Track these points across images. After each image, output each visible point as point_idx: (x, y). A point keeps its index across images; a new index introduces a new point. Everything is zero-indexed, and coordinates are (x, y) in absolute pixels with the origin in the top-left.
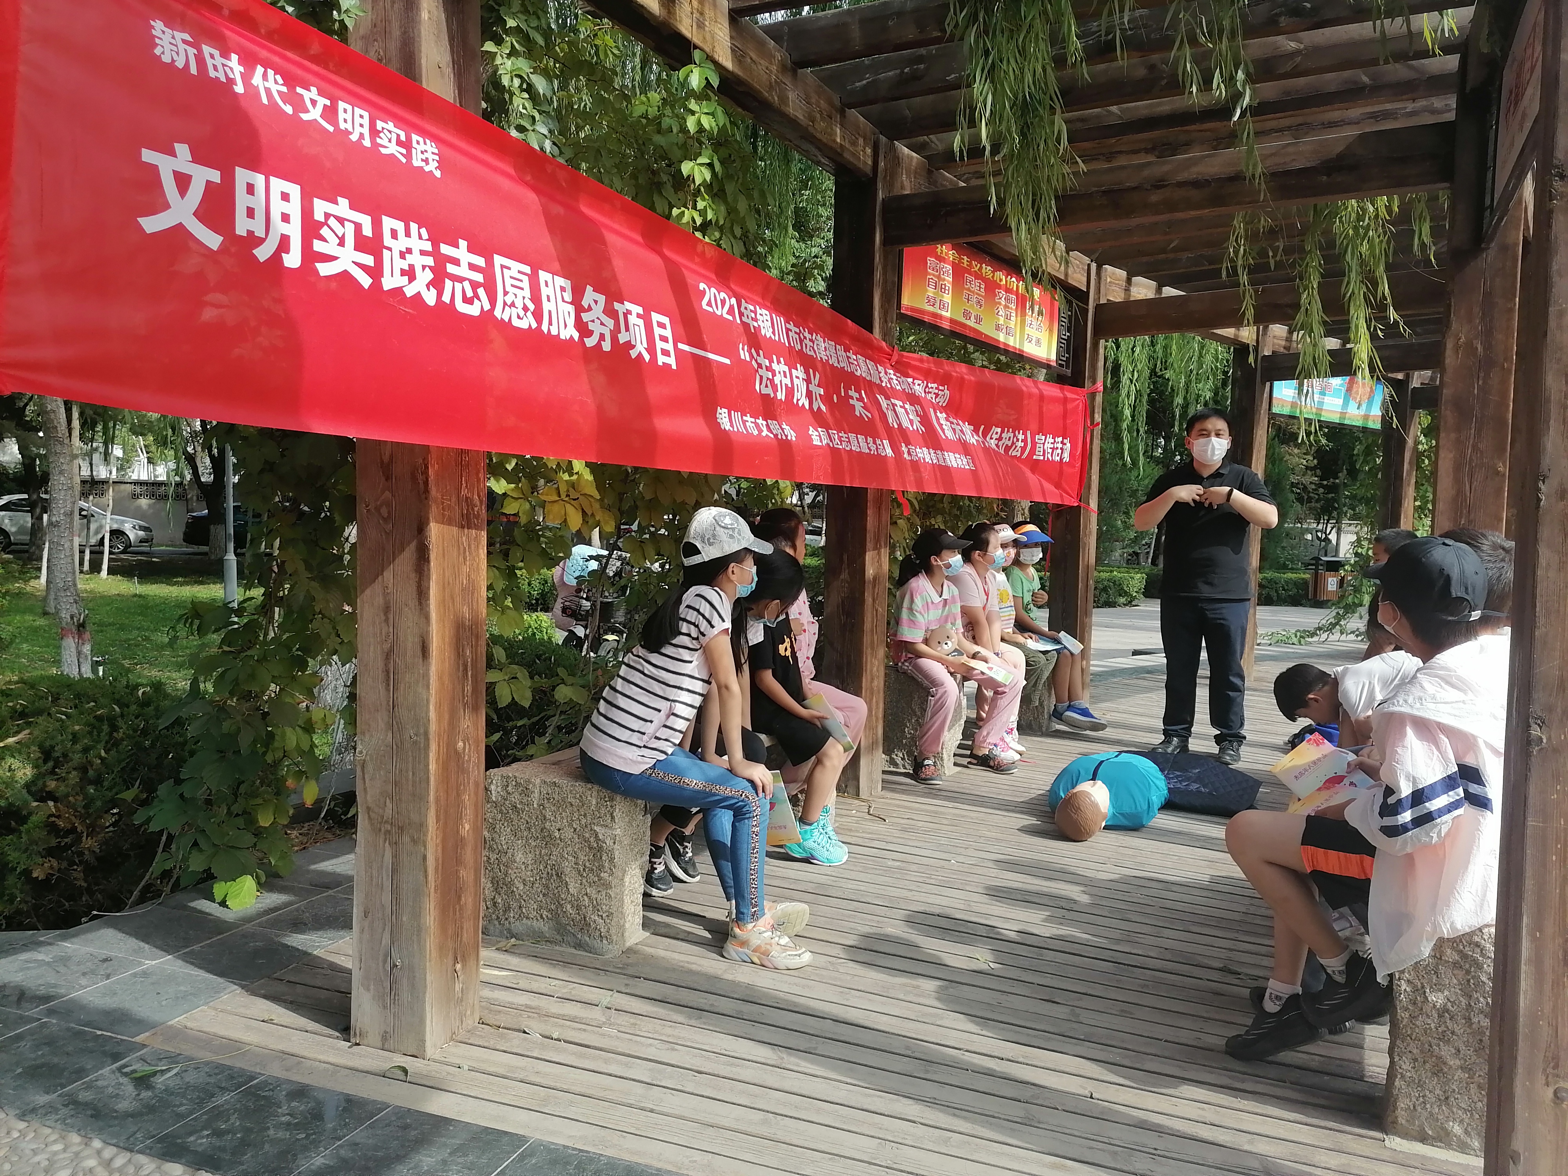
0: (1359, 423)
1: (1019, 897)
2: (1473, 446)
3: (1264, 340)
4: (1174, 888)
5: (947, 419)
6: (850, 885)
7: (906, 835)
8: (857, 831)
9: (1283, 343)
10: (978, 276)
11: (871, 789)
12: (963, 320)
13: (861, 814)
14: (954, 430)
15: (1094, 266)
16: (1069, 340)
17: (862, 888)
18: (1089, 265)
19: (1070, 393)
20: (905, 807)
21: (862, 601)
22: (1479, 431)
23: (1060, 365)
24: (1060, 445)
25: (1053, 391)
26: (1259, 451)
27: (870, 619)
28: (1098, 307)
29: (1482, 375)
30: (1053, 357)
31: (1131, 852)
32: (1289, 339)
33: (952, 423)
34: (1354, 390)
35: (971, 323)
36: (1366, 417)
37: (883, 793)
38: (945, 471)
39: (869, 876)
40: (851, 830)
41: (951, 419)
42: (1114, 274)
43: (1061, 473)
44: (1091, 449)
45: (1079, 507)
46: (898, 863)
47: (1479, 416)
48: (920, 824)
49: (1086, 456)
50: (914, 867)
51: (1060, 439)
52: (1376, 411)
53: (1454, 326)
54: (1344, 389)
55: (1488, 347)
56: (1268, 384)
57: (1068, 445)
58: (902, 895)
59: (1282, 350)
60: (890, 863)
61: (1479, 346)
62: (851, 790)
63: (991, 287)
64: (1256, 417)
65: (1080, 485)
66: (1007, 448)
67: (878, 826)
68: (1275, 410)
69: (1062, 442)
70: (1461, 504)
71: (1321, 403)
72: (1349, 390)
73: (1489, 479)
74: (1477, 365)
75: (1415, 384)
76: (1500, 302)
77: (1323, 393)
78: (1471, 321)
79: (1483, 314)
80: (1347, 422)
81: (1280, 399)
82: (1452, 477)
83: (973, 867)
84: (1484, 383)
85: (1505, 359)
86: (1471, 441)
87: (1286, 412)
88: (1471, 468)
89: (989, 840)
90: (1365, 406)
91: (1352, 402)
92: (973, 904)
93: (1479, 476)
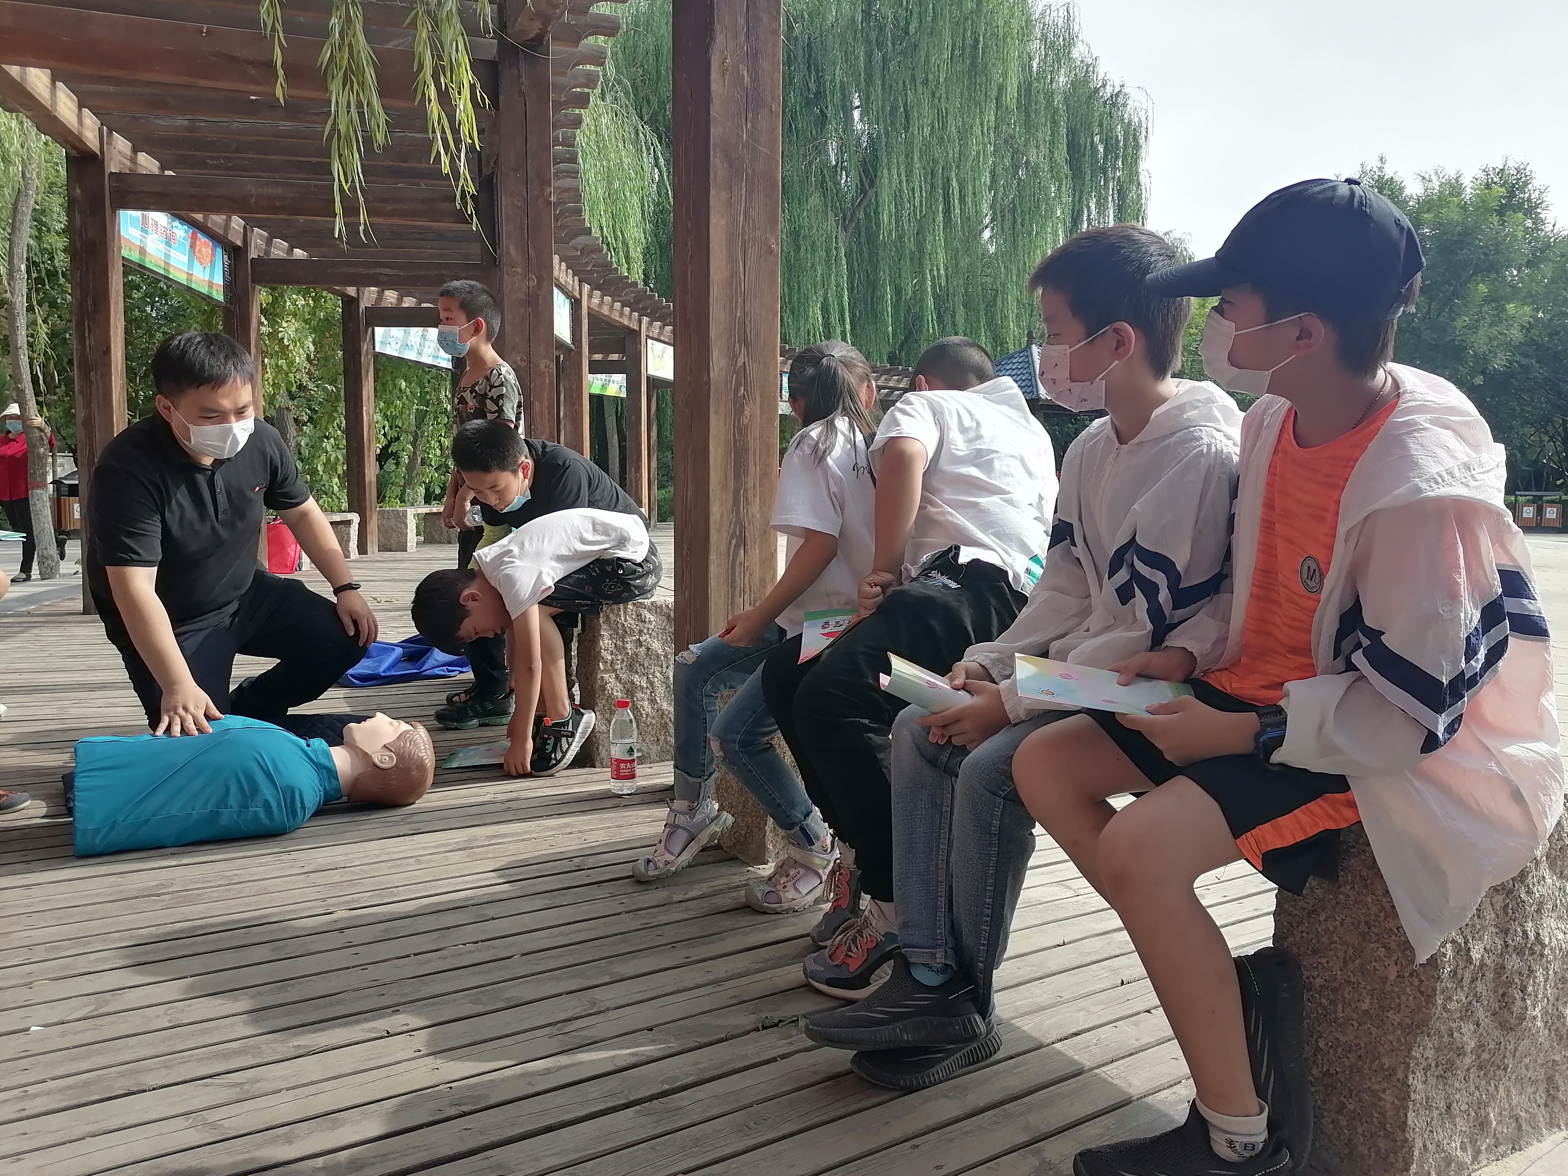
0: (204, 290)
2: (745, 214)
3: (108, 150)
4: (491, 911)
9: (128, 163)
22: (749, 193)
26: (117, 303)
29: (750, 115)
31: (335, 877)
32: (134, 161)
34: (197, 248)
36: (211, 284)
47: (750, 171)
52: (219, 280)
53: (720, 40)
54: (188, 244)
55: (755, 77)
56: (116, 212)
59: (128, 172)
61: (745, 73)
64: (110, 255)
68: (126, 253)
70: (736, 290)
71: (167, 256)
72: (193, 246)
73: (763, 258)
74: (745, 100)
75: (253, 254)
76: (765, 18)
77: (168, 244)
78: (736, 36)
79: (748, 29)
80: (194, 286)
81: (128, 239)
82: (725, 252)
83: (99, 1021)
84: (753, 126)
85: (772, 98)
86: (743, 204)
87: (135, 257)
88: (744, 242)
89: (57, 948)
90: (208, 270)
91: (196, 263)
92: (213, 1116)
93: (753, 253)
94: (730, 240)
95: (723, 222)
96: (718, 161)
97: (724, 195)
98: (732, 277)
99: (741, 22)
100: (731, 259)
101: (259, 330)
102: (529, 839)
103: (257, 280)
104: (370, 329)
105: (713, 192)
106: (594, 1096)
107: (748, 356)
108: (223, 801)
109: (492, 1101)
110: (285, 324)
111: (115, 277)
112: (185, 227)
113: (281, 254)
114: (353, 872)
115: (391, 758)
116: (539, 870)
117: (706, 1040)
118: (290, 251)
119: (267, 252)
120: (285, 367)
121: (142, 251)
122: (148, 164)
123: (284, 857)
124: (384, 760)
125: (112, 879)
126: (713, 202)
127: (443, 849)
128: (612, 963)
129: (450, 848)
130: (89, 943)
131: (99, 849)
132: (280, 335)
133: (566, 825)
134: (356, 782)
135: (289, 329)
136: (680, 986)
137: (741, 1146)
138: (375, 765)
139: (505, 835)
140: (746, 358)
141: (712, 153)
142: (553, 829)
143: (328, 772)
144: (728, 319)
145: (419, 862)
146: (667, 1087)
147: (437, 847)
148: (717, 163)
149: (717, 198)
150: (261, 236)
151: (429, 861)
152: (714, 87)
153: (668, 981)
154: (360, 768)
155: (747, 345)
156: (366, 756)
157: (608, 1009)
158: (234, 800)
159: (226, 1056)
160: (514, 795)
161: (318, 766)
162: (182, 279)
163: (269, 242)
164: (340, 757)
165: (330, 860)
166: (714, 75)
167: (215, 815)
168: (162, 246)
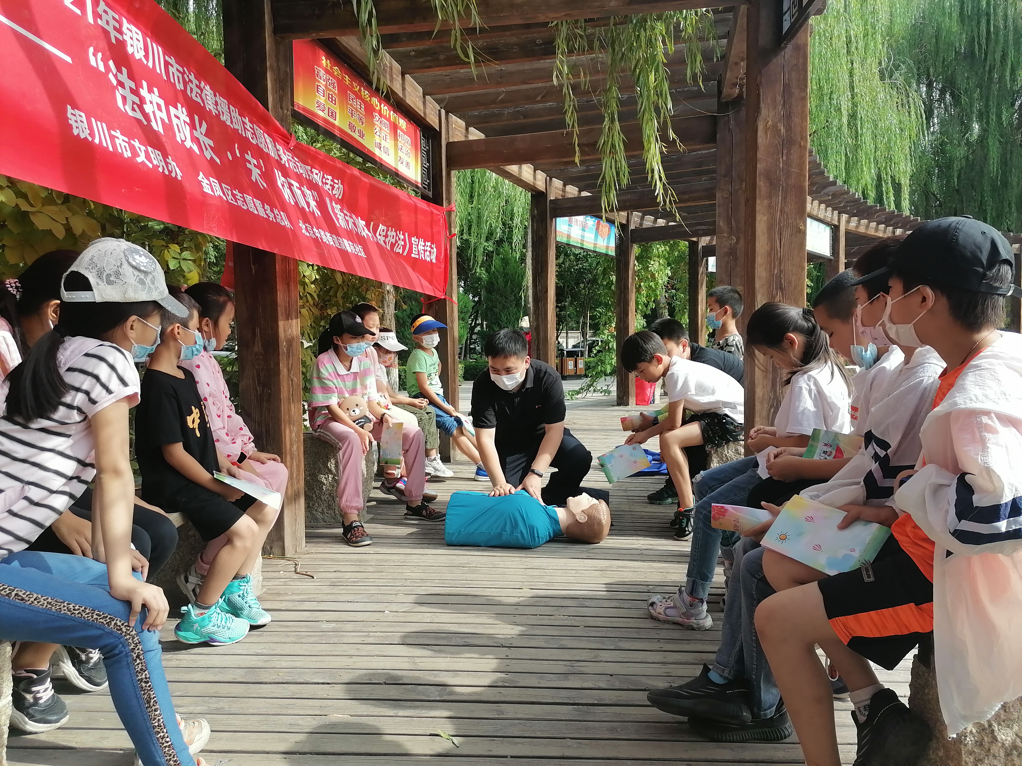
0: (604, 251)
1: (460, 642)
2: (781, 211)
3: (550, 188)
4: (587, 603)
5: (341, 211)
6: (285, 662)
7: (336, 590)
8: (286, 594)
9: (561, 193)
10: (358, 96)
11: (295, 546)
12: (349, 131)
13: (288, 574)
14: (347, 221)
15: (443, 112)
16: (428, 169)
17: (298, 664)
18: (439, 111)
19: (432, 208)
20: (331, 560)
21: (277, 372)
22: (785, 198)
23: (424, 187)
24: (429, 249)
25: (422, 205)
26: (552, 266)
27: (286, 389)
28: (449, 144)
29: (785, 152)
30: (419, 180)
31: (536, 572)
32: (564, 191)
33: (345, 215)
34: (600, 229)
35: (356, 135)
36: (607, 247)
37: (307, 549)
38: (344, 253)
39: (304, 646)
40: (279, 594)
41: (345, 212)
42: (457, 123)
43: (432, 272)
44: (451, 255)
45: (445, 299)
46: (333, 625)
47: (784, 185)
48: (348, 575)
49: (447, 259)
50: (349, 627)
51: (429, 244)
52: (612, 244)
53: (764, 112)
54: (595, 228)
55: (789, 129)
56: (554, 219)
57: (435, 249)
58: (342, 665)
59: (560, 197)
60: (325, 626)
61: (782, 128)
62: (276, 550)
63: (370, 110)
64: (549, 243)
65: (445, 282)
66: (393, 245)
67: (306, 585)
68: (558, 239)
69: (430, 247)
70: (774, 257)
71: (583, 236)
72: (597, 229)
73: (794, 236)
74: (781, 143)
75: (632, 227)
76: (796, 92)
77: (583, 230)
78: (775, 107)
79: (784, 102)
80: (597, 250)
81: (561, 232)
82: (766, 236)
83: (408, 614)
84: (787, 158)
85: (801, 138)
86: (780, 206)
87: (564, 240)
88: (780, 228)
89: (415, 582)
90: (606, 240)
91: (599, 237)
92: (418, 660)
93: (786, 234)
94: (770, 228)
95: (766, 218)
96: (762, 183)
97: (766, 202)
98: (771, 249)
99: (779, 98)
100: (771, 239)
101: (634, 269)
102: (638, 572)
103: (633, 241)
104: (705, 259)
105: (758, 202)
106: (561, 696)
107: (783, 296)
108: (504, 529)
109: (519, 685)
110: (652, 263)
111: (551, 253)
112: (594, 219)
113: (650, 223)
114: (545, 572)
115: (585, 517)
116: (628, 588)
117: (633, 688)
118: (655, 221)
119: (641, 224)
120: (653, 287)
121: (569, 236)
122: (572, 191)
123: (524, 559)
124: (582, 519)
125: (453, 557)
126: (758, 208)
127: (593, 569)
128: (621, 641)
129: (596, 569)
130: (426, 582)
131: (455, 543)
132: (649, 269)
133: (663, 568)
134: (568, 527)
135: (654, 265)
136: (644, 660)
137: (605, 737)
138: (577, 520)
139: (627, 567)
140: (781, 298)
141: (758, 179)
142: (654, 568)
143: (554, 520)
144: (768, 276)
145: (577, 573)
146: (596, 702)
147: (591, 567)
148: (762, 184)
149: (761, 206)
150: (638, 216)
151: (581, 573)
152: (760, 140)
153: (640, 656)
154: (570, 521)
155: (782, 289)
156: (574, 515)
157: (601, 661)
158: (508, 528)
159: (438, 638)
160: (651, 547)
161: (550, 517)
162: (591, 247)
163: (642, 218)
164: (560, 513)
165: (539, 564)
166: (760, 133)
167: (500, 534)
168: (580, 232)
